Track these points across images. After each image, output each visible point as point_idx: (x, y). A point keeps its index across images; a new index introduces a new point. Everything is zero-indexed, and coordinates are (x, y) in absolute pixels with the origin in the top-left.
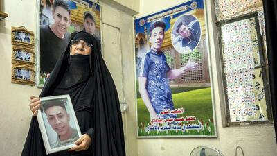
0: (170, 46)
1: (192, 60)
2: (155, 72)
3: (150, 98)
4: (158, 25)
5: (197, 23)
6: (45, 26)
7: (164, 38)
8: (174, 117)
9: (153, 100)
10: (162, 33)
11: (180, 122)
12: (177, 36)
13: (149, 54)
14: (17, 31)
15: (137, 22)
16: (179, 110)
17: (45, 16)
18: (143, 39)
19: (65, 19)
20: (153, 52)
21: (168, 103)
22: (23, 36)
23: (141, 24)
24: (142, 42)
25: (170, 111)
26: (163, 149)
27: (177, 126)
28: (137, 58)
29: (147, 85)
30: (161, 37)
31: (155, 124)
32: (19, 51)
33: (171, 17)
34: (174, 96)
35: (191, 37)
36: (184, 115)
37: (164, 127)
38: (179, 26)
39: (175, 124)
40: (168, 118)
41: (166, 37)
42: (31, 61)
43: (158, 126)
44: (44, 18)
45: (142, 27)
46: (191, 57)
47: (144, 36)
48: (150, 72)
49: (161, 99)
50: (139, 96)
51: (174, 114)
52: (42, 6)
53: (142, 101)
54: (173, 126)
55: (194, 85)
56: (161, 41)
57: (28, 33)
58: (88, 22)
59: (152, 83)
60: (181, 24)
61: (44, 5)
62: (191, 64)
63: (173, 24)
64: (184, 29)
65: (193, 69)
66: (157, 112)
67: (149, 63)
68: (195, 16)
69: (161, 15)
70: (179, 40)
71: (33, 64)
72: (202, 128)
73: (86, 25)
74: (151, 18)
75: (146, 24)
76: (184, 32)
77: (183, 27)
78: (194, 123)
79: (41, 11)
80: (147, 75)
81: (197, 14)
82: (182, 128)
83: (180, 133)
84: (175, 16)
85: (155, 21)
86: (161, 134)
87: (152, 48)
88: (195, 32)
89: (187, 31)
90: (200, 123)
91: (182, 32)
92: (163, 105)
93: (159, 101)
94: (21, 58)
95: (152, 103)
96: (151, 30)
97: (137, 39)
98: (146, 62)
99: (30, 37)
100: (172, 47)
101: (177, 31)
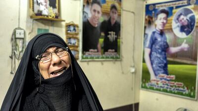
0: (171, 30)
1: (186, 43)
2: (157, 47)
3: (152, 64)
4: (163, 11)
5: (193, 16)
6: (85, 20)
7: (167, 23)
8: (168, 80)
9: (154, 66)
10: (166, 19)
11: (172, 85)
12: (176, 23)
13: (154, 33)
14: (68, 26)
15: (147, 6)
16: (172, 76)
17: (86, 13)
18: (151, 20)
19: (98, 12)
20: (157, 32)
21: (164, 70)
22: (72, 28)
23: (151, 8)
24: (149, 22)
25: (165, 76)
26: (157, 99)
27: (169, 87)
28: (145, 34)
29: (150, 55)
30: (165, 21)
31: (153, 83)
32: (70, 38)
33: (174, 7)
34: (169, 66)
35: (188, 26)
36: (175, 81)
37: (160, 85)
38: (179, 16)
39: (168, 85)
40: (163, 80)
41: (168, 22)
42: (76, 45)
43: (156, 84)
44: (85, 14)
45: (151, 12)
46: (185, 41)
47: (152, 18)
48: (154, 46)
49: (160, 67)
50: (144, 61)
51: (168, 79)
52: (84, 6)
53: (146, 65)
54: (166, 86)
55: (185, 61)
56: (164, 24)
57: (75, 26)
58: (113, 12)
59: (154, 54)
60: (181, 14)
61: (85, 4)
62: (185, 46)
63: (174, 13)
64: (183, 19)
65: (186, 50)
66: (156, 75)
67: (154, 39)
68: (192, 10)
69: (166, 4)
70: (178, 26)
71: (77, 47)
72: (187, 92)
73: (111, 14)
74: (159, 5)
75: (155, 10)
76: (183, 21)
77: (182, 17)
78: (182, 87)
79: (83, 9)
80: (151, 47)
81: (194, 9)
82: (172, 89)
83: (171, 92)
84: (177, 7)
85: (161, 8)
86: (157, 90)
87: (157, 28)
88: (191, 23)
89: (185, 21)
90: (186, 88)
91: (181, 21)
92: (160, 71)
93: (158, 68)
94: (71, 43)
95: (153, 68)
96: (157, 15)
97: (146, 20)
98: (152, 38)
99: (76, 28)
100: (172, 31)
101: (178, 19)
